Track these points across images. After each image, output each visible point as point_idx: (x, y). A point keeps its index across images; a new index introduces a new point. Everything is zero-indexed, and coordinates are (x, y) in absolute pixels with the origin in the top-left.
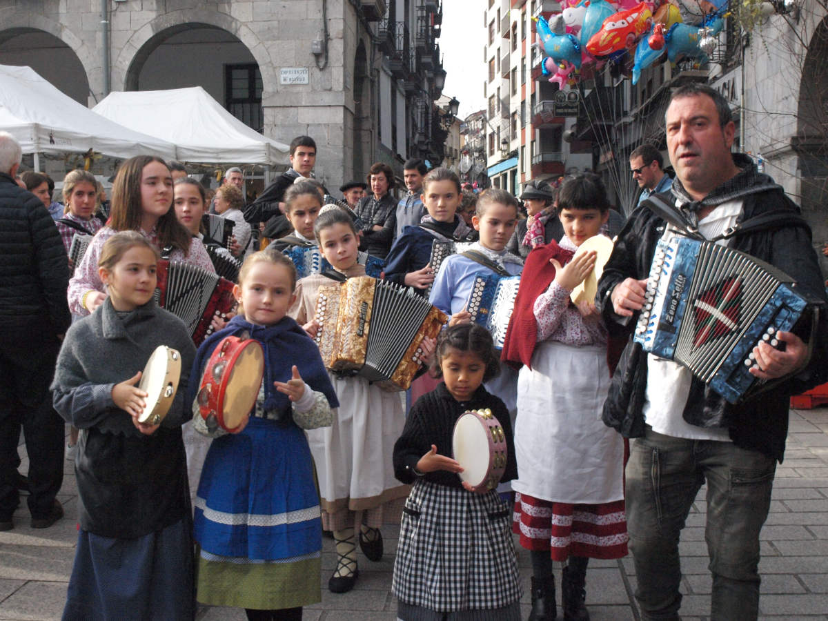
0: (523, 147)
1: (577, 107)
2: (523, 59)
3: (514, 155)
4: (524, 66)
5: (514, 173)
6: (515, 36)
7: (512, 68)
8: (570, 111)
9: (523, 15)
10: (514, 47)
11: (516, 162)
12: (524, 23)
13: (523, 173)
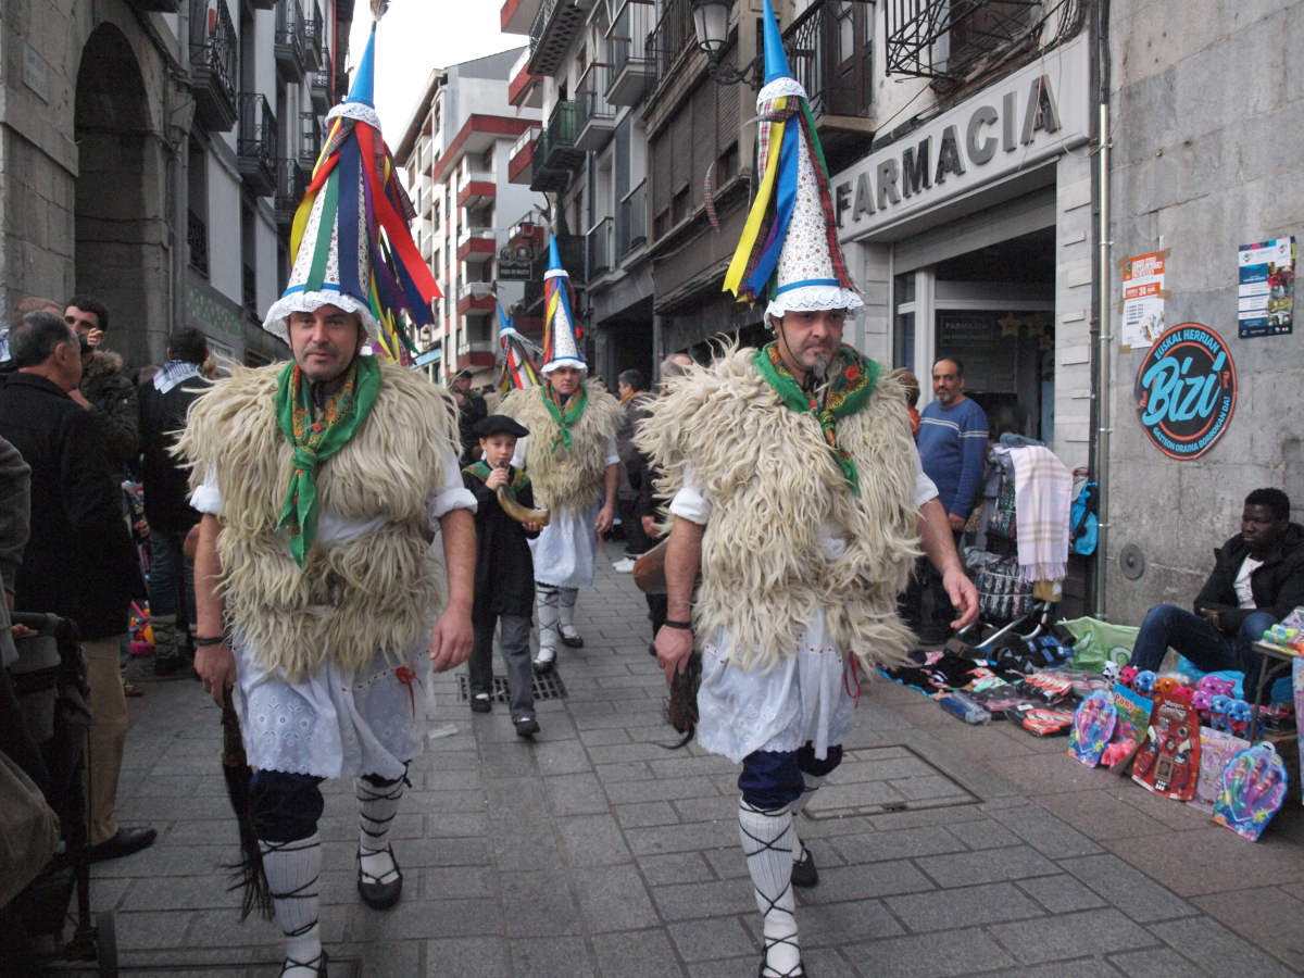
0: (447, 337)
1: (528, 268)
2: (447, 239)
3: (437, 345)
4: (448, 247)
5: (437, 366)
6: (438, 215)
7: (434, 249)
8: (519, 272)
9: (448, 190)
10: (437, 227)
11: (440, 354)
12: (448, 199)
13: (447, 366)
